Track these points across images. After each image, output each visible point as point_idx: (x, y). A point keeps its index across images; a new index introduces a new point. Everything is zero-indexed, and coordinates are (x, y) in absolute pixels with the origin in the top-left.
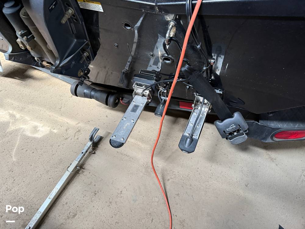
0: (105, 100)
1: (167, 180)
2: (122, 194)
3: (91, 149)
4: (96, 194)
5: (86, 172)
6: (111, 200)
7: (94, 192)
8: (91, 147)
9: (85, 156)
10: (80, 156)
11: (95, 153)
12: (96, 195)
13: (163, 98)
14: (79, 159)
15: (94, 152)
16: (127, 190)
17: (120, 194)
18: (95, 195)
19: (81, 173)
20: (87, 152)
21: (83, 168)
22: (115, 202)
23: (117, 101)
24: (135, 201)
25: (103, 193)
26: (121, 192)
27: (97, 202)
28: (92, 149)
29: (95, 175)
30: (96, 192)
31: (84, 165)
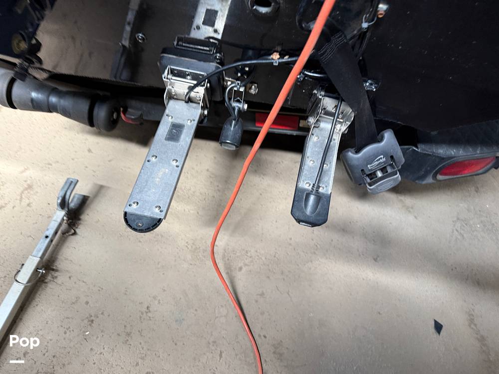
0: (86, 116)
1: (238, 269)
2: (150, 312)
3: (64, 226)
4: (92, 321)
5: (61, 278)
6: (128, 330)
7: (87, 318)
8: (65, 221)
9: (54, 243)
10: (43, 244)
11: (75, 233)
12: (93, 325)
13: (235, 104)
14: (39, 251)
15: (73, 231)
16: (159, 303)
17: (147, 313)
18: (90, 325)
19: (51, 281)
20: (56, 233)
21: (53, 270)
22: (139, 331)
23: (115, 116)
24: (179, 321)
25: (109, 316)
26: (148, 308)
27: (98, 337)
28: (66, 225)
29: (83, 282)
30: (91, 316)
31: (54, 261)
